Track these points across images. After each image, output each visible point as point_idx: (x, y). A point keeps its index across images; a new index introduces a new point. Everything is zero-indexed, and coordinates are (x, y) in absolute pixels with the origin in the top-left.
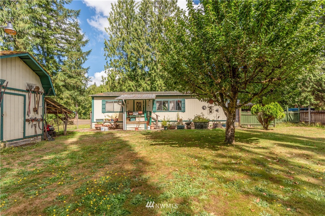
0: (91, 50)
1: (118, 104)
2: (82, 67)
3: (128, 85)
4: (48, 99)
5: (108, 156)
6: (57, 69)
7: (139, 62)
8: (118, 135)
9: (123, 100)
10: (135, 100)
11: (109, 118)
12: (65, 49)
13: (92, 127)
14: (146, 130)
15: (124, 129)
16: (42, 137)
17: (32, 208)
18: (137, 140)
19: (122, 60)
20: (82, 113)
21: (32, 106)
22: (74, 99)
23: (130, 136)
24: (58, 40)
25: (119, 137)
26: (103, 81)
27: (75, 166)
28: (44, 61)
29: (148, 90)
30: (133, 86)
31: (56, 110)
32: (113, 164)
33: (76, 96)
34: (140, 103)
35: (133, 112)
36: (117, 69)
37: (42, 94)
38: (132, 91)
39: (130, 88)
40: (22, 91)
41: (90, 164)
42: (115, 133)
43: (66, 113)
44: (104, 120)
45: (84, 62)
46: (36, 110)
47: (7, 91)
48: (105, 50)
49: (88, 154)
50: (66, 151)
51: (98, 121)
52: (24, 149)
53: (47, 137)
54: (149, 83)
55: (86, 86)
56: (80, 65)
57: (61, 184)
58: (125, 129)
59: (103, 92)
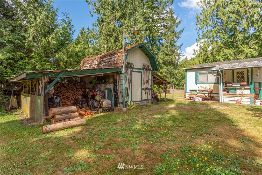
0: (184, 28)
1: (213, 75)
2: (175, 45)
3: (223, 54)
4: (154, 73)
5: (206, 126)
6: (159, 50)
7: (239, 25)
8: (214, 106)
9: (219, 71)
10: (235, 70)
11: (203, 89)
12: (163, 34)
13: (186, 97)
14: (253, 105)
15: (220, 101)
16: (151, 101)
17: (153, 150)
18: (240, 116)
19: (215, 29)
20: (176, 84)
21: (145, 79)
22: (170, 73)
23: (230, 109)
24: (159, 28)
25: (215, 109)
26: (194, 54)
27: (176, 128)
28: (150, 47)
29: (254, 55)
30: (230, 54)
31: (159, 81)
32: (212, 135)
33: (172, 70)
34: (242, 73)
35: (233, 84)
36: (209, 40)
37: (150, 70)
38: (230, 60)
39: (226, 57)
40: (140, 69)
41: (189, 130)
42: (210, 105)
43: (165, 84)
44: (197, 91)
45: (177, 40)
46: (147, 82)
47: (134, 70)
48: (197, 25)
49: (185, 120)
50: (168, 114)
51: (191, 91)
52: (142, 108)
53: (154, 101)
54: (257, 47)
55: (179, 61)
56: (174, 44)
57: (168, 140)
58: (222, 102)
59: (195, 64)
